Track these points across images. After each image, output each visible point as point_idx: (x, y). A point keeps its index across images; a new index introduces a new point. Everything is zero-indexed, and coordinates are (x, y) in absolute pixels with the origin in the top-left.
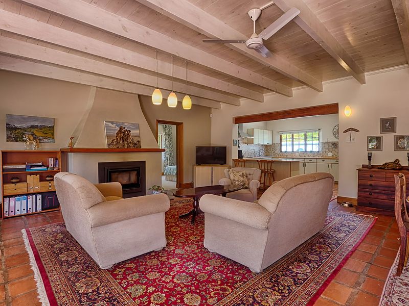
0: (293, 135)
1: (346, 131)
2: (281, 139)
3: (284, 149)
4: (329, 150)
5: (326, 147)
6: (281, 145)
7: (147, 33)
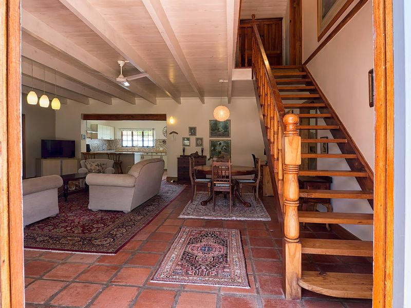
0: (132, 133)
1: (171, 133)
2: (122, 135)
3: (125, 144)
4: (161, 145)
5: (159, 143)
6: (122, 140)
7: (36, 51)
